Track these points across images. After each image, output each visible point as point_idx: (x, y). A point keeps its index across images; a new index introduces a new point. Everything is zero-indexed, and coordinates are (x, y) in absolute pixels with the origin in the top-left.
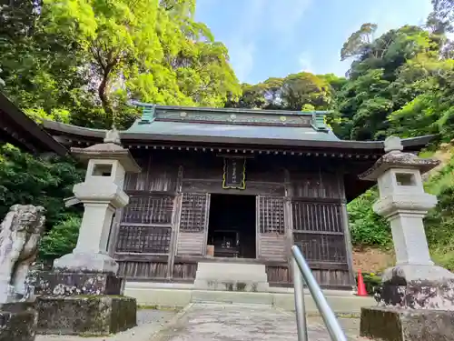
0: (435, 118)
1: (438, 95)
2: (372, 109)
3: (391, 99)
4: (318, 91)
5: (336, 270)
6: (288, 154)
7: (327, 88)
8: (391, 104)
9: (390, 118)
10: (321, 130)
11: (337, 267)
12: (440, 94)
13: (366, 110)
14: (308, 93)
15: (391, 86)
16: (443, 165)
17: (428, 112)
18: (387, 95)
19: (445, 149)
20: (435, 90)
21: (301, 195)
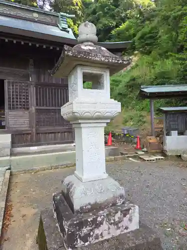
0: (134, 35)
1: (138, 21)
2: (104, 25)
3: (115, 19)
4: (74, 6)
5: (65, 132)
6: (41, 47)
7: (79, 4)
8: (115, 23)
9: (113, 32)
10: (64, 29)
11: (65, 130)
12: (139, 21)
13: (101, 25)
14: (67, 5)
15: (116, 11)
16: (133, 64)
17: (132, 31)
18: (113, 17)
19: (135, 55)
20: (137, 18)
21: (42, 81)
